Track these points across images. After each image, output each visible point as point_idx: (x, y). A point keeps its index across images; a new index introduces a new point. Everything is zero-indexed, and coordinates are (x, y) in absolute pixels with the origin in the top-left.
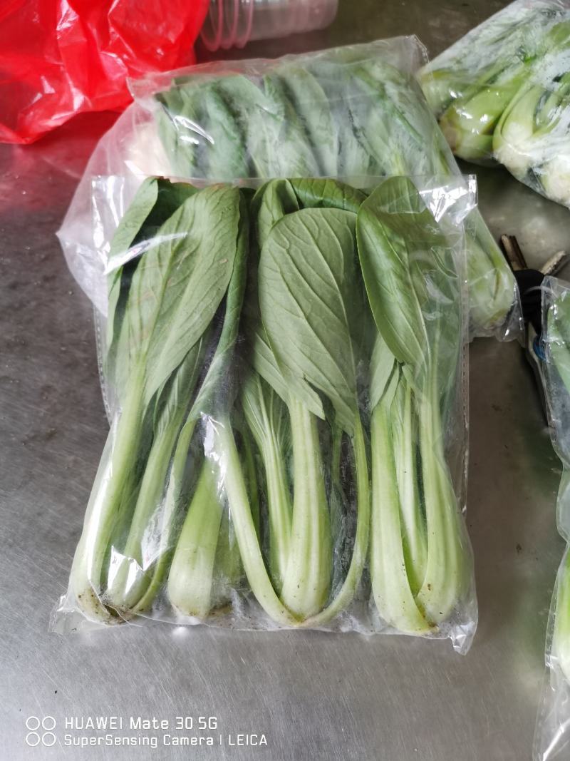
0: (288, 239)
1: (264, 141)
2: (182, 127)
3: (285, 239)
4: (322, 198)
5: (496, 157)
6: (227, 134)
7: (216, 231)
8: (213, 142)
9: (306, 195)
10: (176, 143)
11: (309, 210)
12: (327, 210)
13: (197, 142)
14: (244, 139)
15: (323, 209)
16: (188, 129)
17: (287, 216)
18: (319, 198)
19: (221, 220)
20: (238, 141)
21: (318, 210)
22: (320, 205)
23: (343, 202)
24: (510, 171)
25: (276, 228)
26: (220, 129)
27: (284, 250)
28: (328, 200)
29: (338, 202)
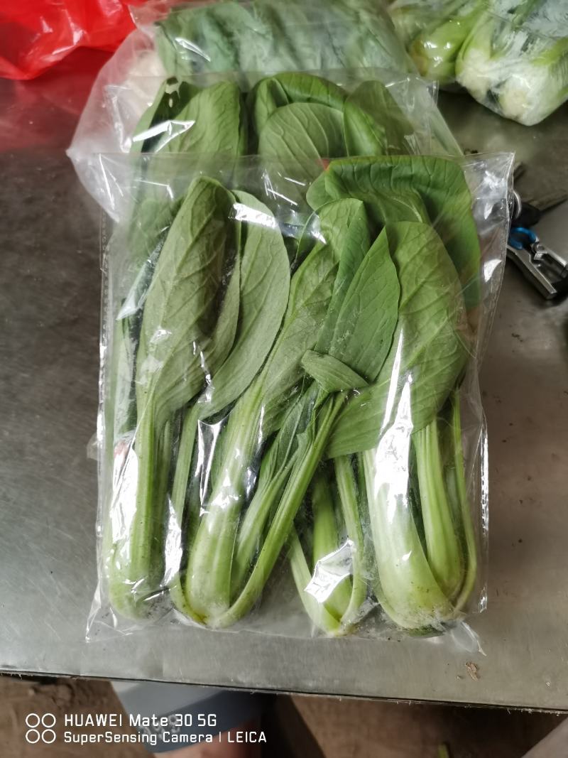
0: (283, 128)
1: (255, 57)
2: (181, 47)
3: (280, 128)
4: (309, 96)
5: (459, 80)
6: (222, 52)
7: (220, 120)
8: (209, 59)
9: (295, 92)
10: (176, 62)
11: (299, 104)
12: (314, 105)
13: (194, 60)
14: (237, 56)
15: (311, 104)
16: (186, 49)
17: (280, 108)
18: (308, 96)
19: (224, 111)
20: (232, 58)
21: (307, 105)
22: (309, 100)
23: (328, 99)
24: (471, 93)
25: (272, 118)
26: (216, 47)
27: (280, 137)
28: (315, 97)
29: (324, 99)
